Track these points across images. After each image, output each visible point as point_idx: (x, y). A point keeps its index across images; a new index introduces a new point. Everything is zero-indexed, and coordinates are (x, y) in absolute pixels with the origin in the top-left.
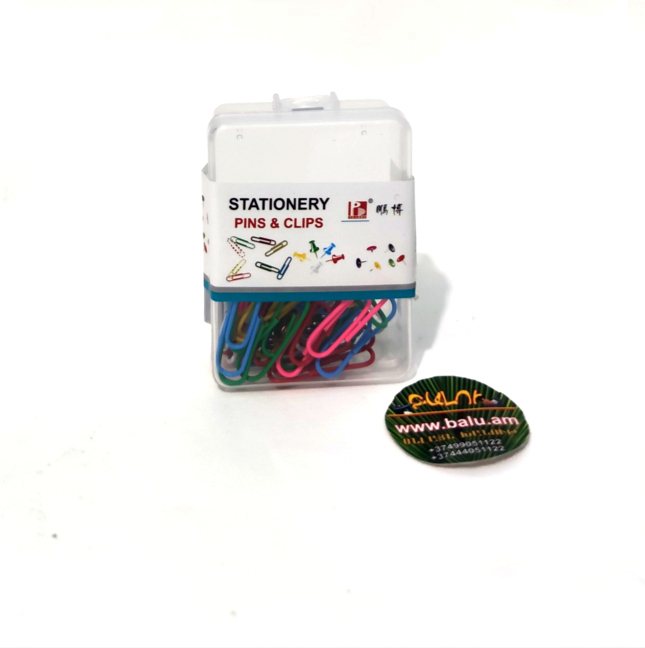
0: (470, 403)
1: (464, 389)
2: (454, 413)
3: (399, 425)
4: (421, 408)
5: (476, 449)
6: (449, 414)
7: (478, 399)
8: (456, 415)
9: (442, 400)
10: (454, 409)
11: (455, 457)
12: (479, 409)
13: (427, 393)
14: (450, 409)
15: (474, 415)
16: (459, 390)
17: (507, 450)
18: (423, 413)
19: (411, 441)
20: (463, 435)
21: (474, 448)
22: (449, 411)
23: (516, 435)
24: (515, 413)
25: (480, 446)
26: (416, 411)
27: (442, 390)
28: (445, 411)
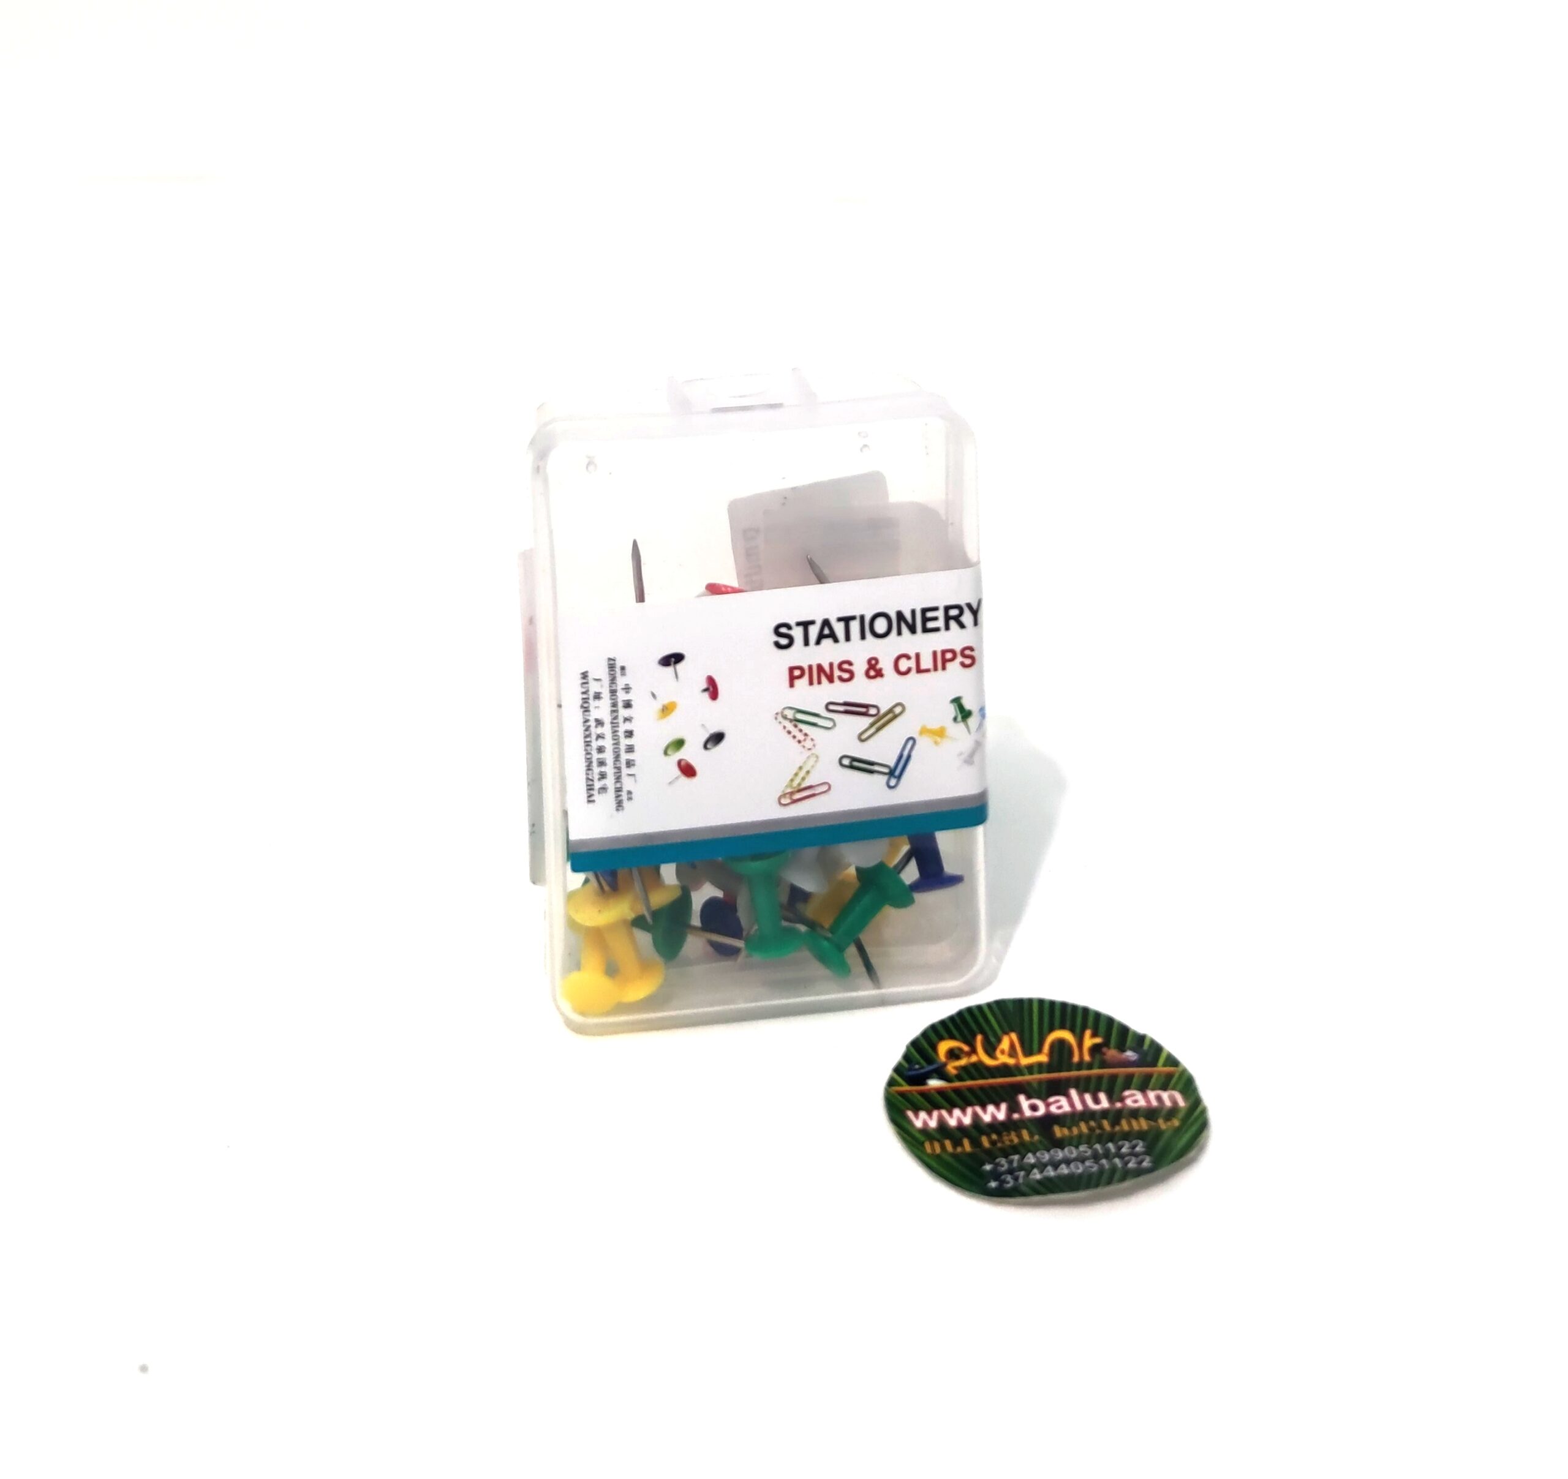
0: (1076, 1059)
1: (1063, 1027)
2: (1040, 1082)
3: (916, 1110)
4: (967, 1072)
5: (1088, 1163)
6: (1029, 1083)
7: (1095, 1050)
8: (1044, 1086)
9: (1012, 1053)
10: (1040, 1072)
11: (1039, 1182)
12: (1096, 1071)
13: (979, 1038)
14: (1031, 1073)
15: (1086, 1086)
16: (1052, 1029)
17: (1156, 1165)
18: (969, 1083)
19: (943, 1147)
20: (1059, 1132)
21: (1082, 1160)
22: (1028, 1077)
23: (1178, 1131)
24: (1177, 1083)
25: (1096, 1157)
26: (955, 1079)
27: (1013, 1031)
28: (1019, 1078)
